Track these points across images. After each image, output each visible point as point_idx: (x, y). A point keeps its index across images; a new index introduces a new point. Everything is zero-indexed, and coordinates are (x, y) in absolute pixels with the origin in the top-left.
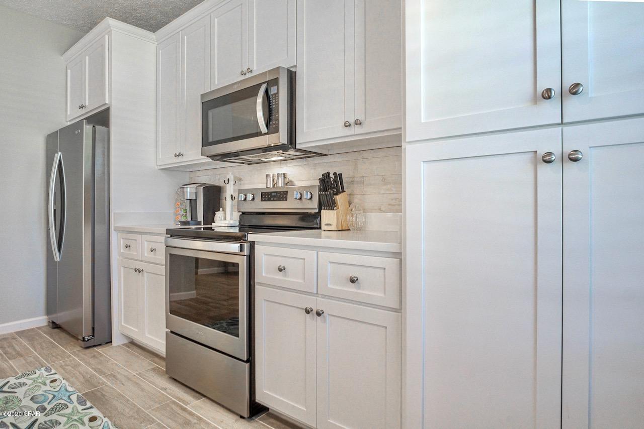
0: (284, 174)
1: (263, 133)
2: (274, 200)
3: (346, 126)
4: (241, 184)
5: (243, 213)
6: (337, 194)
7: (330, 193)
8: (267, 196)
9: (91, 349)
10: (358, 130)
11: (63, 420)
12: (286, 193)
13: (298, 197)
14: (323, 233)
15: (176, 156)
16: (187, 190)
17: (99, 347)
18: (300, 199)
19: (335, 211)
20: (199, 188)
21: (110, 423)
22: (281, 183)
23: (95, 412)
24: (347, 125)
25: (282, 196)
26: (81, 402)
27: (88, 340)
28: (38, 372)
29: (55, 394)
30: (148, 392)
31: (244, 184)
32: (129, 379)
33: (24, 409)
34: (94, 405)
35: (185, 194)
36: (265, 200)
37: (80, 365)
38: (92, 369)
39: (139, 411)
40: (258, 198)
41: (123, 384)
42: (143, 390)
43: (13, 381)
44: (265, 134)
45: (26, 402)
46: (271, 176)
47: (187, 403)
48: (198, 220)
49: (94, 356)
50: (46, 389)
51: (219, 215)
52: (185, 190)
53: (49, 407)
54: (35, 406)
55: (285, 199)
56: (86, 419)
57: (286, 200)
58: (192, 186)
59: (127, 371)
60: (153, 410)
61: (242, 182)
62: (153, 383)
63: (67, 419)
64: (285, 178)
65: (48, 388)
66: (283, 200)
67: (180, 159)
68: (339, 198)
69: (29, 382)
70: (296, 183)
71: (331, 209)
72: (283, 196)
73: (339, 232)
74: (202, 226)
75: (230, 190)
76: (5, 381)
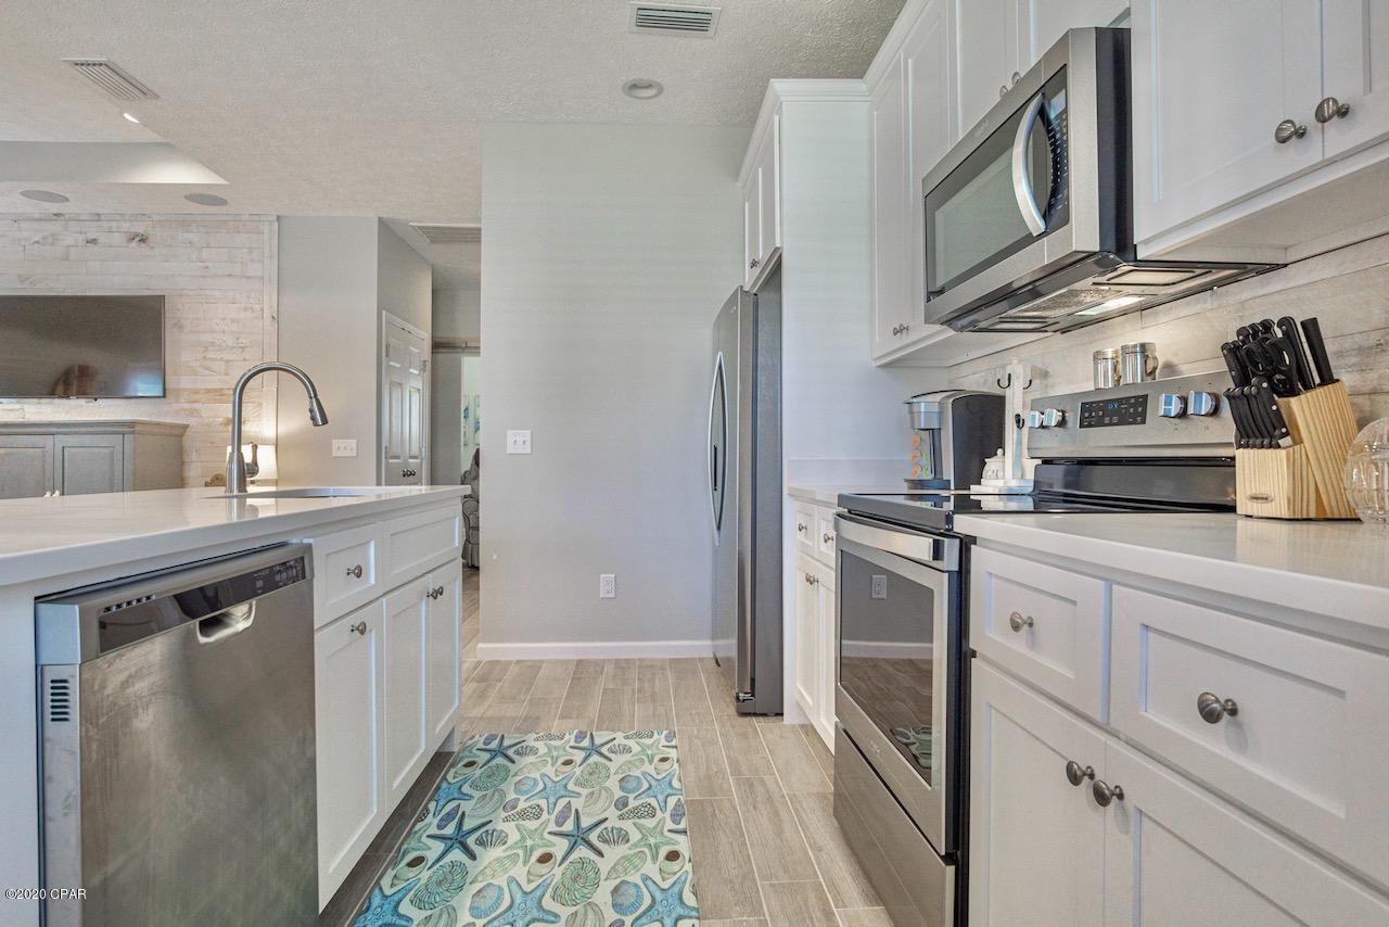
0: (1143, 346)
1: (1035, 235)
2: (1111, 424)
3: (1284, 141)
4: (1046, 387)
5: (1047, 461)
6: (1293, 393)
7: (1259, 388)
8: (1096, 412)
9: (747, 719)
10: (1338, 137)
11: (635, 836)
12: (1142, 401)
13: (1175, 408)
14: (1241, 523)
15: (896, 332)
16: (920, 408)
17: (761, 719)
18: (1183, 414)
19: (1283, 452)
20: (945, 401)
21: (690, 876)
22: (1133, 373)
23: (683, 845)
24: (1291, 134)
25: (1130, 410)
26: (676, 817)
27: (744, 700)
28: (656, 736)
29: (654, 783)
30: (787, 841)
31: (1053, 386)
32: (770, 800)
33: (604, 792)
34: (691, 832)
35: (916, 415)
36: (1090, 426)
37: (716, 743)
38: (729, 757)
39: (747, 876)
40: (1073, 419)
41: (755, 807)
42: (779, 833)
43: (620, 739)
44: (1040, 236)
45: (613, 783)
46: (1110, 356)
47: (840, 903)
48: (945, 478)
49: (744, 735)
50: (648, 771)
51: (992, 464)
52: (915, 409)
53: (632, 804)
54: (618, 794)
55: (1139, 419)
56: (663, 852)
57: (1143, 422)
58: (930, 398)
59: (777, 782)
60: (772, 885)
61: (1050, 381)
62: (806, 829)
63: (640, 836)
64: (1145, 359)
65: (650, 769)
66: (1135, 423)
67: (905, 339)
68: (1301, 408)
69: (636, 748)
70: (1183, 368)
71: (1270, 446)
72: (1136, 410)
73: (1298, 526)
74: (953, 492)
75: (1015, 403)
76: (612, 737)
